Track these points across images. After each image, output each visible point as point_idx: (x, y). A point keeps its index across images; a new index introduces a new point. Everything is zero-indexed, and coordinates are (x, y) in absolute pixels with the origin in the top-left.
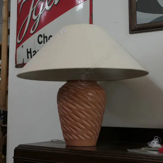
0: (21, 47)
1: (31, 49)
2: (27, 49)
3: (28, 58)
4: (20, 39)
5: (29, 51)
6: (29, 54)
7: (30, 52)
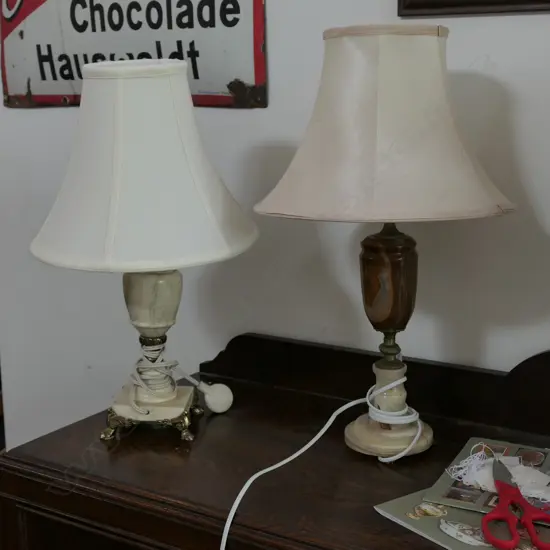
0: (18, 37)
1: (49, 47)
2: (38, 47)
3: (44, 77)
4: (13, 7)
5: (45, 52)
6: (46, 65)
7: (49, 58)
